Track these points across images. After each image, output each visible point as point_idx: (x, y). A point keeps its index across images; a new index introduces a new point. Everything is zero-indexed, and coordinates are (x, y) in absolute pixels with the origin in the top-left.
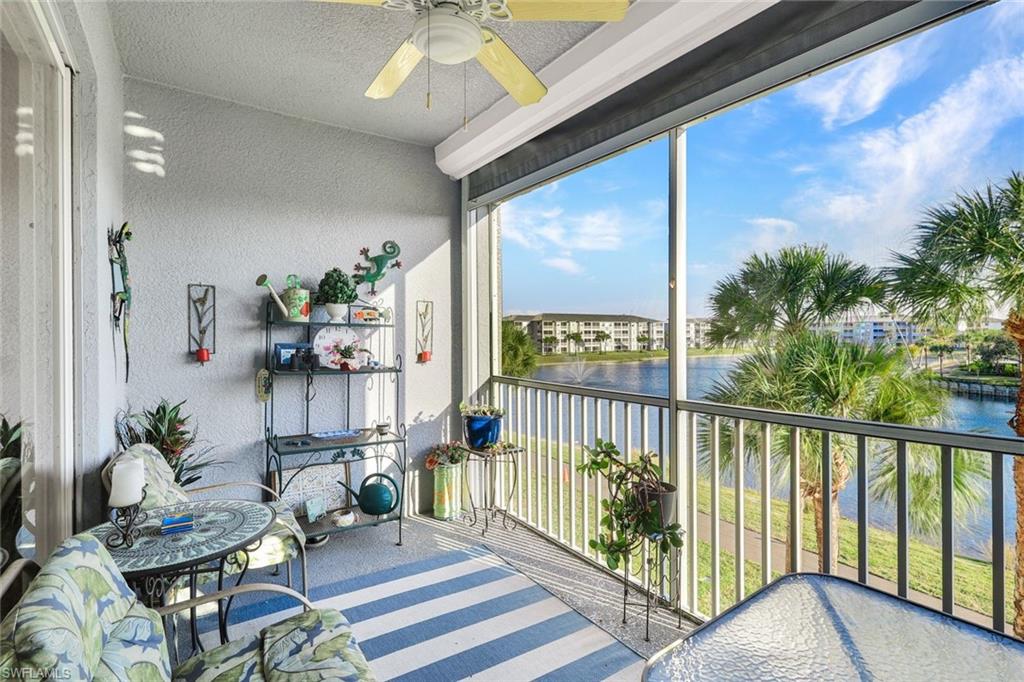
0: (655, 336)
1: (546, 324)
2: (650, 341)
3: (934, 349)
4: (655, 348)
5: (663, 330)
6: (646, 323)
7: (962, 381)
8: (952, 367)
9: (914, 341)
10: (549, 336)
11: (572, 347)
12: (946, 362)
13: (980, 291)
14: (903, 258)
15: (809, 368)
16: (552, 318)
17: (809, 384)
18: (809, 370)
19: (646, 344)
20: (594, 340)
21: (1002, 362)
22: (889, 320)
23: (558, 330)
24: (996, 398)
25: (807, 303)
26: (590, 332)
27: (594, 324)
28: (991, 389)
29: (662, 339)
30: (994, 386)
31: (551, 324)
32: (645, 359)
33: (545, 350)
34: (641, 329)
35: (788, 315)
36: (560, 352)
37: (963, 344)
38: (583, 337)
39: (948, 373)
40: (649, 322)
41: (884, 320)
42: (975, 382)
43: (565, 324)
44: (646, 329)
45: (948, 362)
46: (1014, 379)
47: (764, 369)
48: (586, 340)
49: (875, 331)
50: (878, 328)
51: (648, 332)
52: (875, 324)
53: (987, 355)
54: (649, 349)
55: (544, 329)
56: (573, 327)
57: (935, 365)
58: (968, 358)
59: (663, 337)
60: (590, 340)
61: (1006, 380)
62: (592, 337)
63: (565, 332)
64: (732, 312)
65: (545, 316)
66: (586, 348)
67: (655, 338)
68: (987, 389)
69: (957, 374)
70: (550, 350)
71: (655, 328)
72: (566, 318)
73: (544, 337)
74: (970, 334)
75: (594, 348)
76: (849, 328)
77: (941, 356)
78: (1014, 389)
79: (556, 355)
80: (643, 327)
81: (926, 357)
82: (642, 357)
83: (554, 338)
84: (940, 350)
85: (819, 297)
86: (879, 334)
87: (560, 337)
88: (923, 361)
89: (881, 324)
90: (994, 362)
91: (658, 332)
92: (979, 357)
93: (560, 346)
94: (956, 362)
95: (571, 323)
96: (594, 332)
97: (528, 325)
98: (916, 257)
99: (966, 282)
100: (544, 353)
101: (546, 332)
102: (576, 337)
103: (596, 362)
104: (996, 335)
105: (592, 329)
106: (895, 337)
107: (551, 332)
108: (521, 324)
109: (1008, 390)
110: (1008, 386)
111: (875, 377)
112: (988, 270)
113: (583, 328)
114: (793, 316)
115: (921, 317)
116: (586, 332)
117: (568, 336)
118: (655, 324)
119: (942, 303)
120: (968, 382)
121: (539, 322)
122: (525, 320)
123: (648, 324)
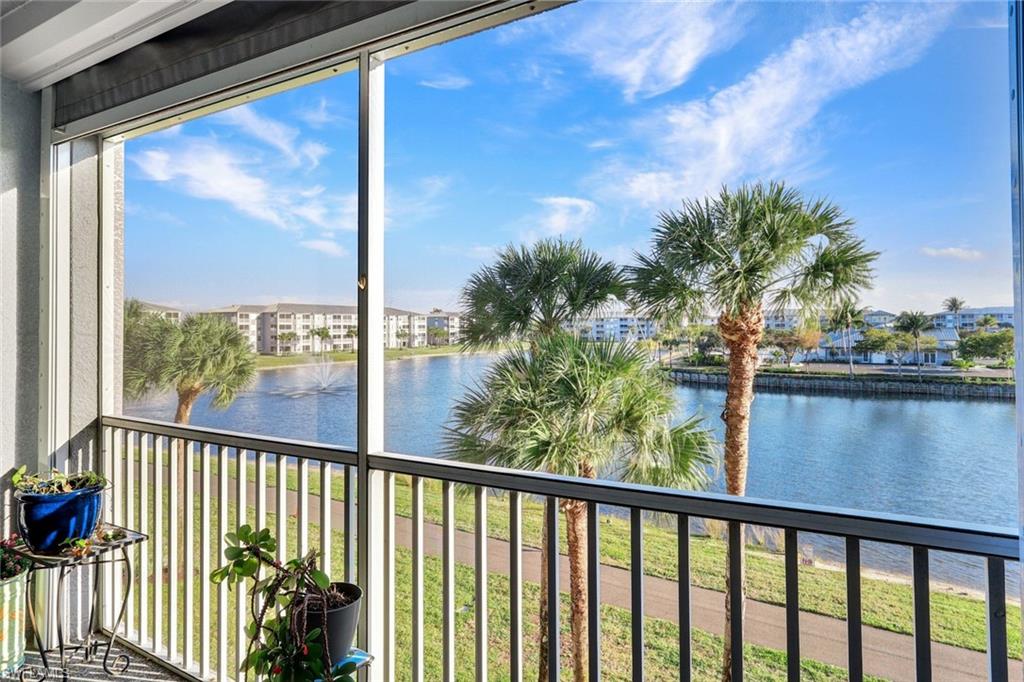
0: (417, 331)
1: (282, 316)
2: (411, 337)
3: (666, 343)
4: (416, 345)
5: (425, 324)
6: (406, 317)
7: (685, 371)
8: (678, 359)
9: (651, 335)
10: (286, 331)
11: (317, 345)
12: (674, 354)
13: (700, 294)
14: (642, 259)
15: (560, 371)
16: (290, 310)
17: (560, 388)
18: (560, 374)
19: (407, 341)
20: (345, 336)
21: (712, 353)
22: (631, 316)
23: (299, 324)
24: (709, 385)
25: (561, 300)
26: (339, 327)
27: (345, 318)
28: (706, 377)
29: (424, 335)
30: (707, 374)
31: (289, 316)
32: (406, 357)
33: (281, 349)
34: (401, 324)
35: (543, 313)
36: (301, 351)
37: (686, 339)
38: (332, 333)
39: (675, 364)
40: (410, 316)
41: (628, 316)
42: (694, 372)
43: (308, 317)
44: (407, 324)
45: (677, 354)
46: (720, 368)
47: (517, 373)
48: (335, 337)
49: (622, 326)
50: (624, 323)
51: (409, 327)
52: (621, 320)
53: (703, 347)
54: (410, 346)
55: (279, 323)
56: (318, 321)
57: (666, 358)
58: (687, 351)
59: (425, 332)
60: (339, 337)
61: (715, 369)
62: (343, 332)
63: (307, 327)
64: (489, 308)
65: (281, 306)
66: (335, 346)
67: (416, 334)
68: (703, 377)
69: (682, 365)
70: (288, 348)
71: (417, 323)
72: (309, 310)
73: (279, 333)
74: (690, 329)
75: (345, 346)
76: (599, 323)
77: (671, 349)
78: (720, 377)
79: (296, 354)
80: (403, 321)
81: (660, 350)
82: (402, 355)
83: (293, 335)
84: (671, 344)
85: (571, 294)
86: (624, 329)
87: (300, 333)
88: (657, 354)
89: (626, 319)
90: (707, 354)
91: (420, 327)
92: (697, 349)
93: (302, 343)
94: (681, 354)
95: (316, 316)
96: (345, 327)
97: (258, 318)
98: (653, 258)
99: (690, 285)
100: (279, 353)
101: (282, 327)
102: (323, 334)
103: (347, 362)
104: (709, 330)
105: (342, 323)
106: (636, 332)
107: (289, 327)
108: (247, 316)
109: (716, 378)
110: (716, 375)
111: (618, 378)
112: (706, 274)
113: (331, 322)
114: (547, 312)
115: (656, 315)
116: (334, 327)
117: (312, 331)
118: (416, 317)
119: (672, 304)
120: (689, 372)
121: (272, 315)
122: (253, 312)
123: (409, 318)
